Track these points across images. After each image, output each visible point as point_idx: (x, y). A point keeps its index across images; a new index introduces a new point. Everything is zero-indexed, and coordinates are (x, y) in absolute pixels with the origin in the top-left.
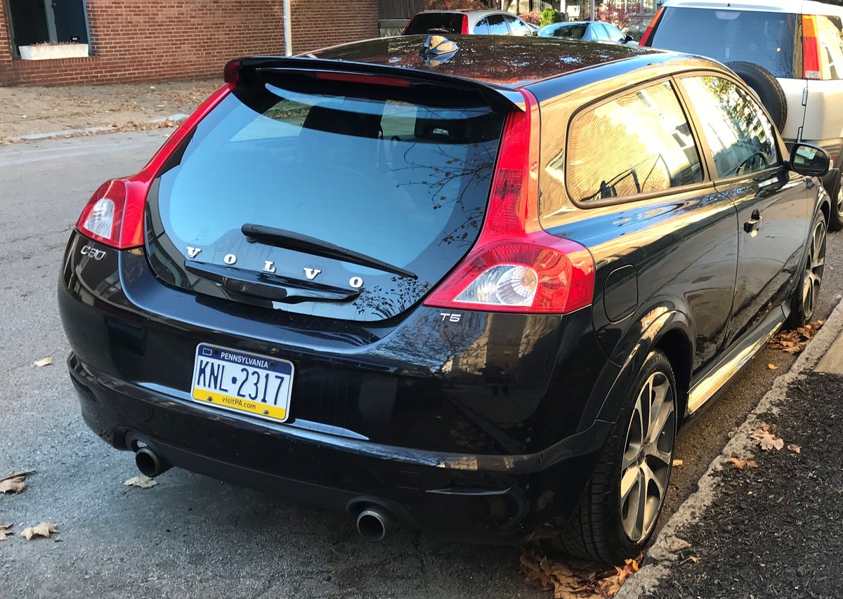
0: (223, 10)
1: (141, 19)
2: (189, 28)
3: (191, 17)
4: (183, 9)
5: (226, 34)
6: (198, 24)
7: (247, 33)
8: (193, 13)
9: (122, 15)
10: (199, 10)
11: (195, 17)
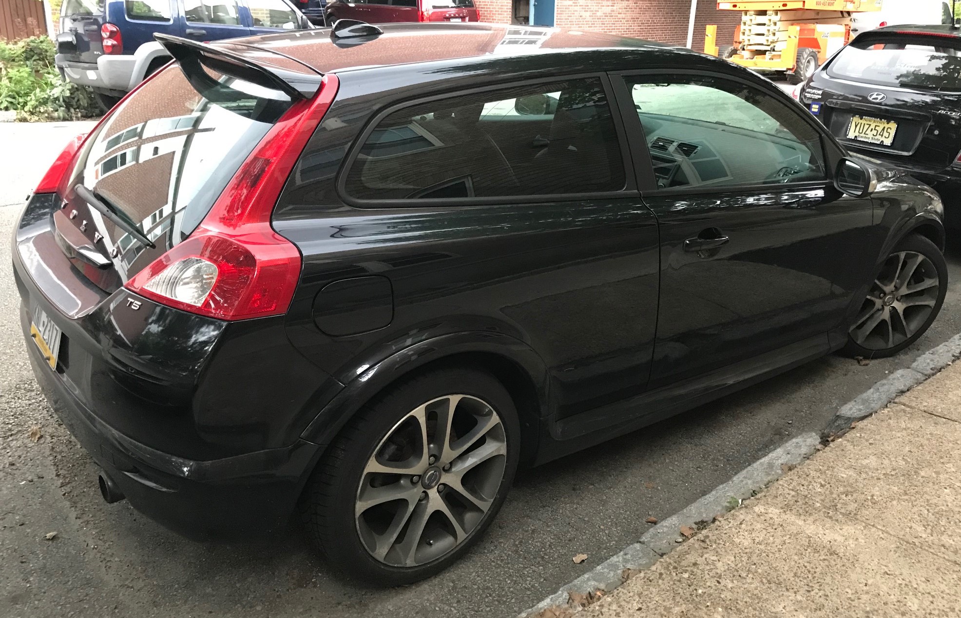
0: (639, 8)
1: (588, 14)
2: (616, 21)
3: (619, 13)
4: (615, 8)
5: (639, 26)
6: (622, 18)
7: (652, 26)
8: (620, 10)
9: (577, 11)
10: (625, 8)
11: (621, 13)
